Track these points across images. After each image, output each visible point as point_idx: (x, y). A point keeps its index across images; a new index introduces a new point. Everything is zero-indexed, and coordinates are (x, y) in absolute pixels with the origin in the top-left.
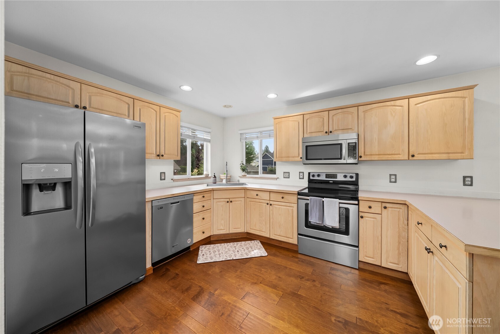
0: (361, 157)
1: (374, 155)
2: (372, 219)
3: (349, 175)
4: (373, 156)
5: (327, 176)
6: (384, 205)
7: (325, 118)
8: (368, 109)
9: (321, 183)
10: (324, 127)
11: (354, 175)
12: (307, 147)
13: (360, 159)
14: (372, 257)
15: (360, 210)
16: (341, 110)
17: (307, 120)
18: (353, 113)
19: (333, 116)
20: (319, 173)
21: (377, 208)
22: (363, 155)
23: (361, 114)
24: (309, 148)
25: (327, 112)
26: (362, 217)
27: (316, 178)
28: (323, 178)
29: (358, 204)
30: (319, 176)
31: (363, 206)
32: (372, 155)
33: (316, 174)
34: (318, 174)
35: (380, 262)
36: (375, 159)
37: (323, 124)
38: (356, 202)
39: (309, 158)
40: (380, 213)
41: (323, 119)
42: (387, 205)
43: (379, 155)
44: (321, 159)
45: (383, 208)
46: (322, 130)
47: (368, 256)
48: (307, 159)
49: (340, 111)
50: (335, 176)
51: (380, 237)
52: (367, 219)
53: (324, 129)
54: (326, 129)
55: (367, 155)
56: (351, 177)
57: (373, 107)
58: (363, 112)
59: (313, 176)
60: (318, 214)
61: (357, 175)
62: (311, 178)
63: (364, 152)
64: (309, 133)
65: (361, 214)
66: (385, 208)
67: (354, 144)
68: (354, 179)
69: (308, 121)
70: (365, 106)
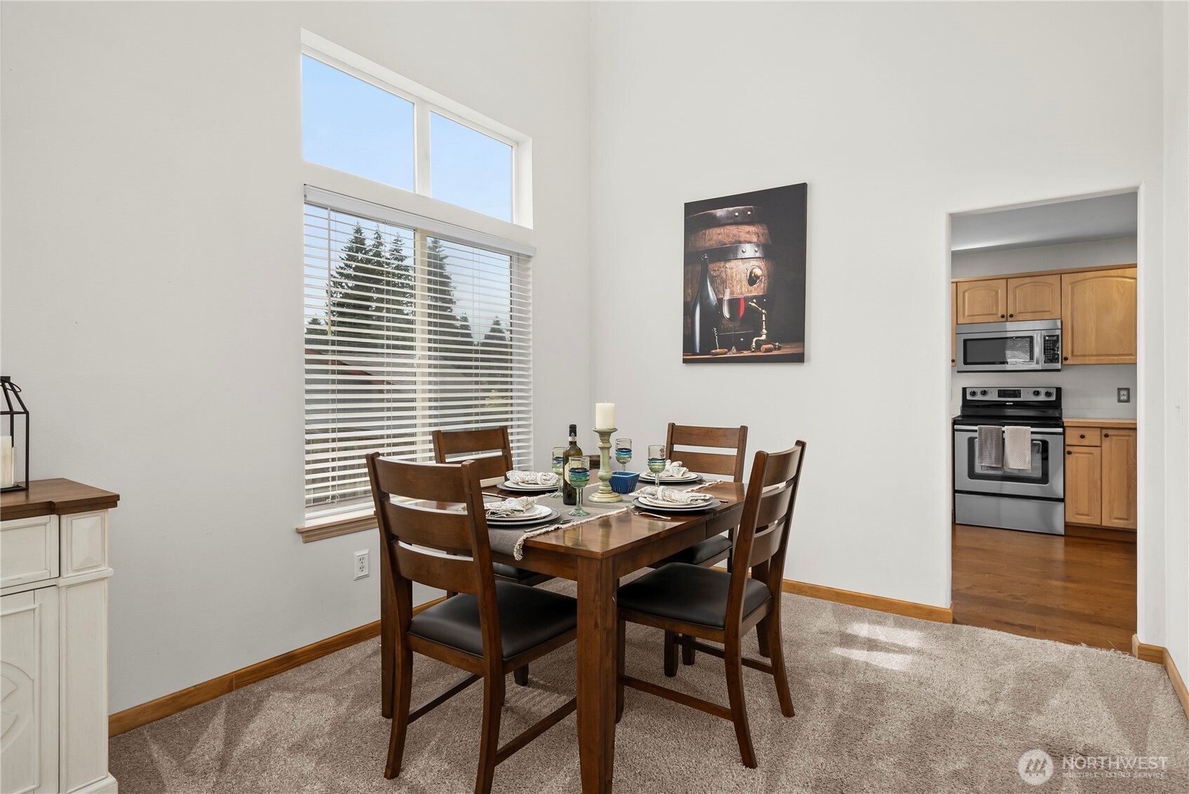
0: (1066, 359)
1: (1089, 356)
2: (1086, 455)
3: (1043, 391)
4: (1087, 358)
5: (1002, 393)
6: (1105, 432)
7: (999, 291)
8: (1079, 279)
9: (989, 406)
10: (997, 307)
11: (1054, 391)
12: (965, 341)
13: (1065, 363)
14: (1086, 513)
15: (1067, 443)
16: (1029, 278)
17: (964, 292)
18: (1052, 284)
19: (1015, 288)
20: (985, 389)
21: (1093, 437)
22: (1069, 356)
23: (1067, 288)
24: (968, 343)
25: (1005, 280)
26: (1069, 453)
27: (979, 397)
28: (993, 397)
29: (1064, 434)
30: (984, 393)
31: (1072, 437)
32: (1085, 356)
33: (978, 391)
34: (983, 389)
35: (1100, 520)
36: (1092, 363)
37: (997, 301)
38: (1060, 430)
39: (968, 361)
40: (1099, 444)
41: (997, 293)
42: (1110, 432)
43: (1097, 355)
44: (993, 363)
45: (1103, 437)
46: (995, 312)
47: (1080, 513)
48: (966, 363)
49: (1029, 280)
50: (1016, 393)
51: (1099, 482)
52: (1077, 455)
53: (997, 310)
54: (1001, 311)
55: (1077, 356)
56: (1048, 394)
57: (1087, 277)
58: (1071, 283)
59: (973, 394)
60: (994, 452)
61: (1059, 390)
62: (969, 397)
63: (1072, 351)
64: (968, 316)
65: (1068, 449)
66: (1106, 436)
67: (1055, 338)
68: (1053, 398)
69: (966, 294)
70: (1073, 274)
